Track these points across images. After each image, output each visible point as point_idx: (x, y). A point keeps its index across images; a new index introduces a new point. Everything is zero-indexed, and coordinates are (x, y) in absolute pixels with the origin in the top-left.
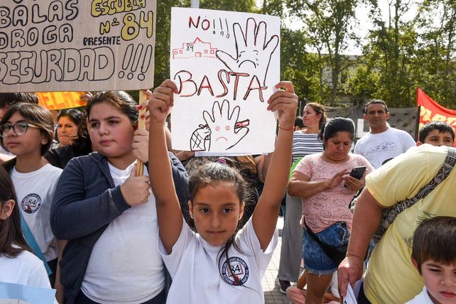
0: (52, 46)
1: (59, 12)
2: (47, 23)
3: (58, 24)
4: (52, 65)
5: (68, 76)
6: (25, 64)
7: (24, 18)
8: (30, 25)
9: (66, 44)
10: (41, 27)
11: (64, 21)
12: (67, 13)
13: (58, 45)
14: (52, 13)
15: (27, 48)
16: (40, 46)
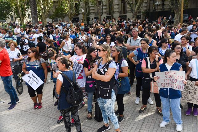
0: (191, 95)
1: (193, 89)
2: (190, 90)
3: (193, 91)
4: (191, 98)
5: (194, 101)
6: (185, 96)
7: (186, 88)
8: (187, 90)
9: (194, 95)
10: (189, 91)
11: (194, 91)
12: (195, 89)
13: (192, 95)
14: (191, 89)
15: (186, 94)
16: (188, 94)
